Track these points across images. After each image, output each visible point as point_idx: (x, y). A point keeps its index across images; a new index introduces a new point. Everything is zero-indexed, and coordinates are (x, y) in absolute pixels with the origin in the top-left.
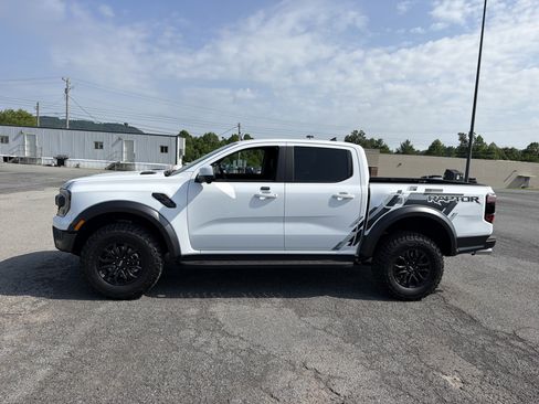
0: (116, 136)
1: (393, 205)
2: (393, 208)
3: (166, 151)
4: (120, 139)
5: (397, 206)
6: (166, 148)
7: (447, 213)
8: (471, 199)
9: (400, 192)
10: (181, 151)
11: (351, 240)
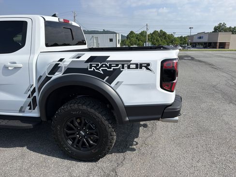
0: (91, 35)
1: (53, 74)
2: (54, 77)
3: (112, 41)
4: (93, 37)
5: (58, 75)
6: (112, 39)
7: (110, 82)
8: (139, 66)
9: (61, 60)
10: (119, 40)
11: (30, 105)
